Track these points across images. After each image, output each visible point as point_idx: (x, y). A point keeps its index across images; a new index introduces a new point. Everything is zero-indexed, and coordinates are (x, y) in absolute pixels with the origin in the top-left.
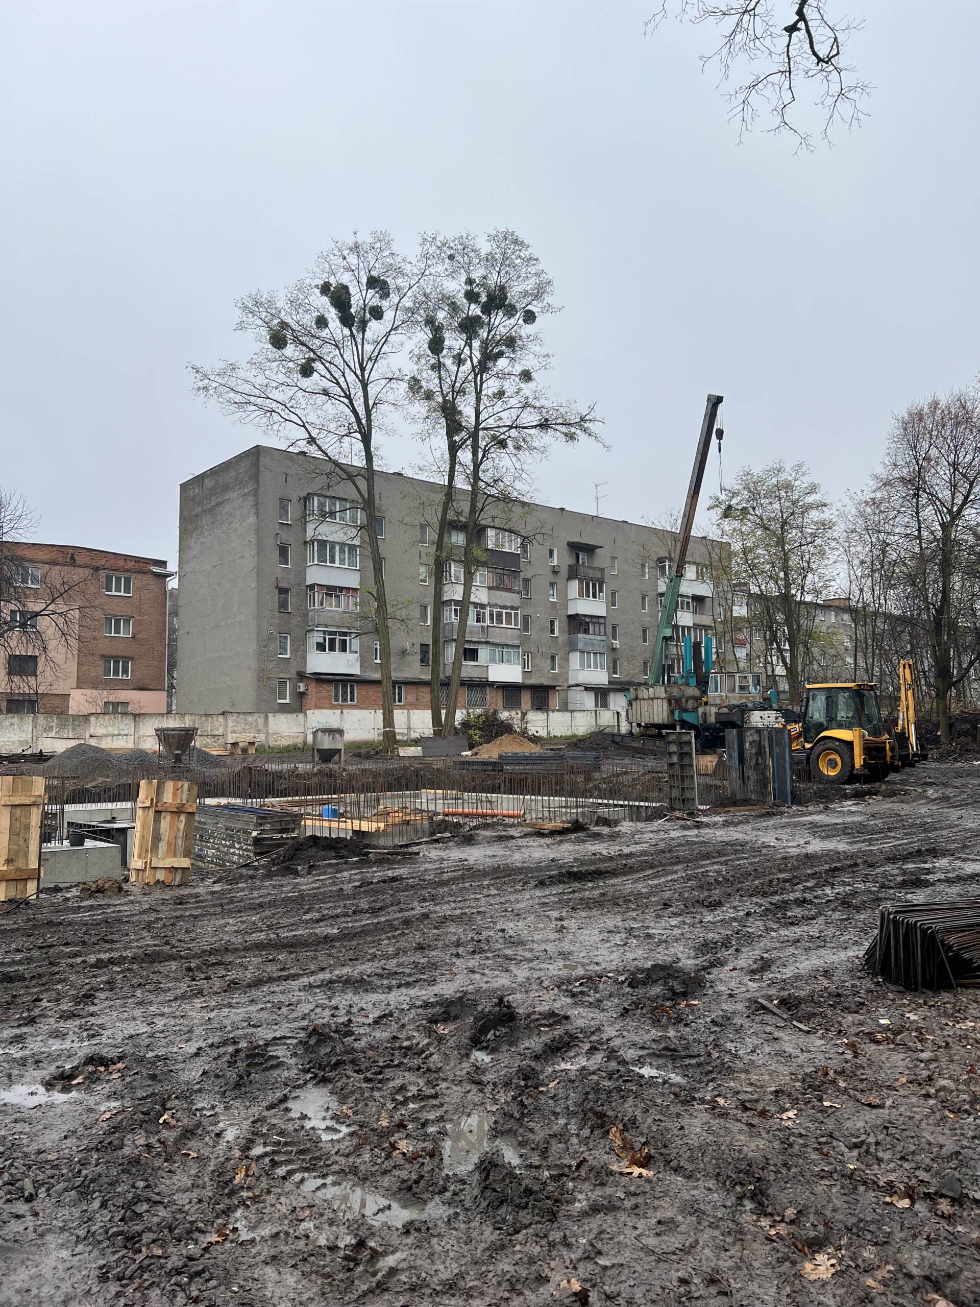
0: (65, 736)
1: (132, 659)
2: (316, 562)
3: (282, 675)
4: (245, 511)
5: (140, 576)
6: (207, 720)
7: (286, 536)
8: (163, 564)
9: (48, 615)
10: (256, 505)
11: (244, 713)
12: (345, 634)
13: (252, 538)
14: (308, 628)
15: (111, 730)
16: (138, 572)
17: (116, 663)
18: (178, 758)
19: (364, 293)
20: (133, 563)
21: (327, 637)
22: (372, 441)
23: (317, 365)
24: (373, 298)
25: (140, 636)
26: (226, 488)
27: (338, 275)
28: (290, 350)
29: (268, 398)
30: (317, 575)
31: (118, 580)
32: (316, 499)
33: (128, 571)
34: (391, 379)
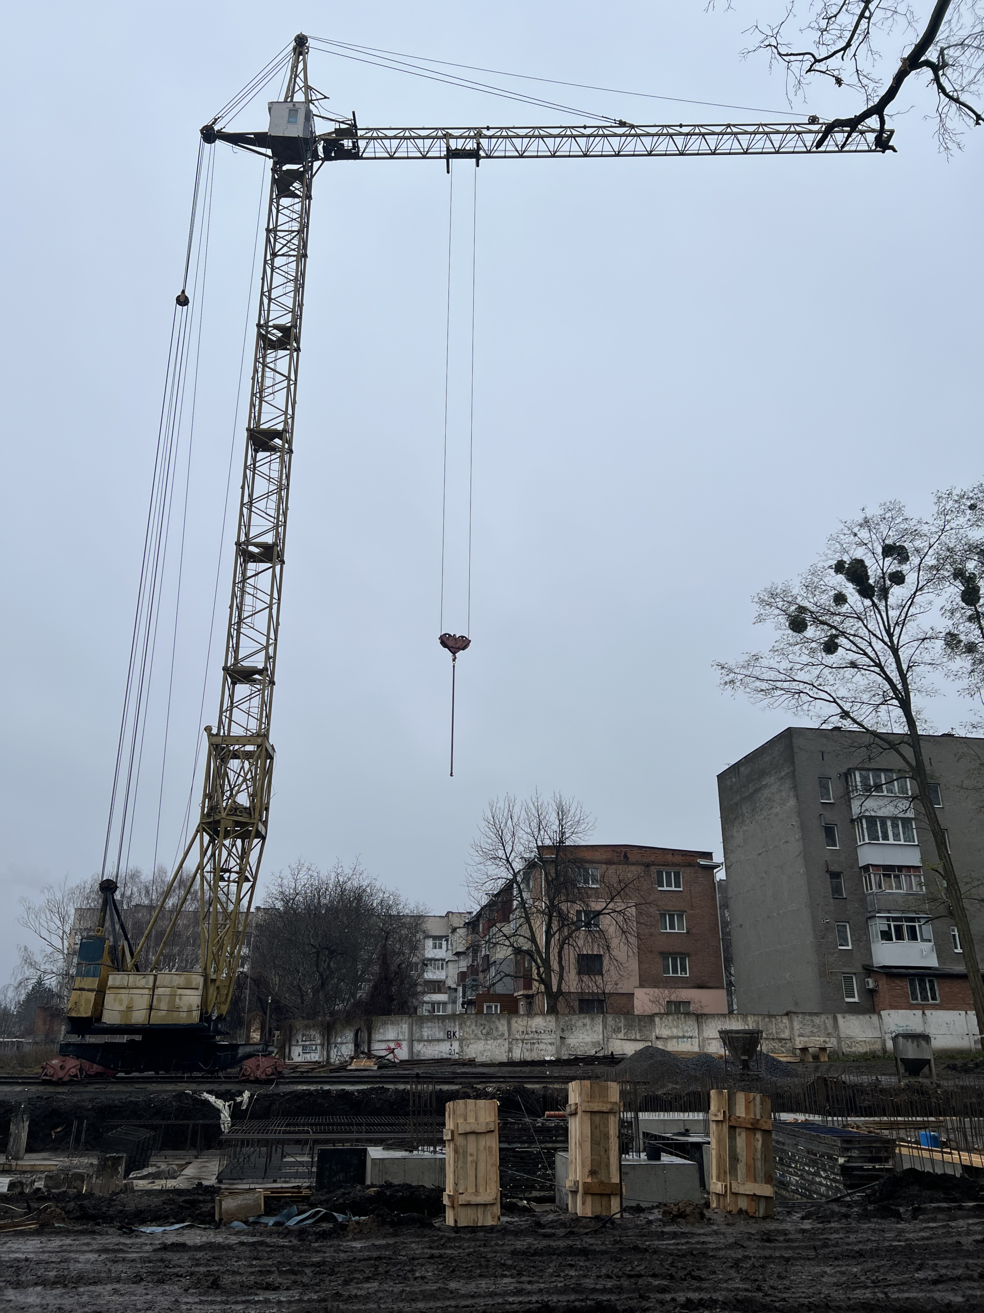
0: (633, 1037)
1: (689, 955)
2: (867, 841)
3: (845, 970)
4: (784, 794)
5: (689, 870)
6: (771, 1022)
7: (830, 817)
8: (708, 855)
9: (608, 914)
10: (795, 787)
11: (811, 1014)
12: (912, 920)
13: (794, 821)
14: (869, 915)
15: (675, 1032)
16: (685, 866)
17: (674, 960)
18: (746, 1065)
19: (881, 562)
20: (680, 857)
21: (892, 924)
22: (912, 705)
23: (842, 640)
24: (891, 565)
25: (694, 931)
26: (763, 774)
27: (851, 552)
28: (811, 632)
29: (795, 680)
30: (869, 855)
31: (668, 875)
32: (857, 774)
33: (677, 865)
34: (923, 640)
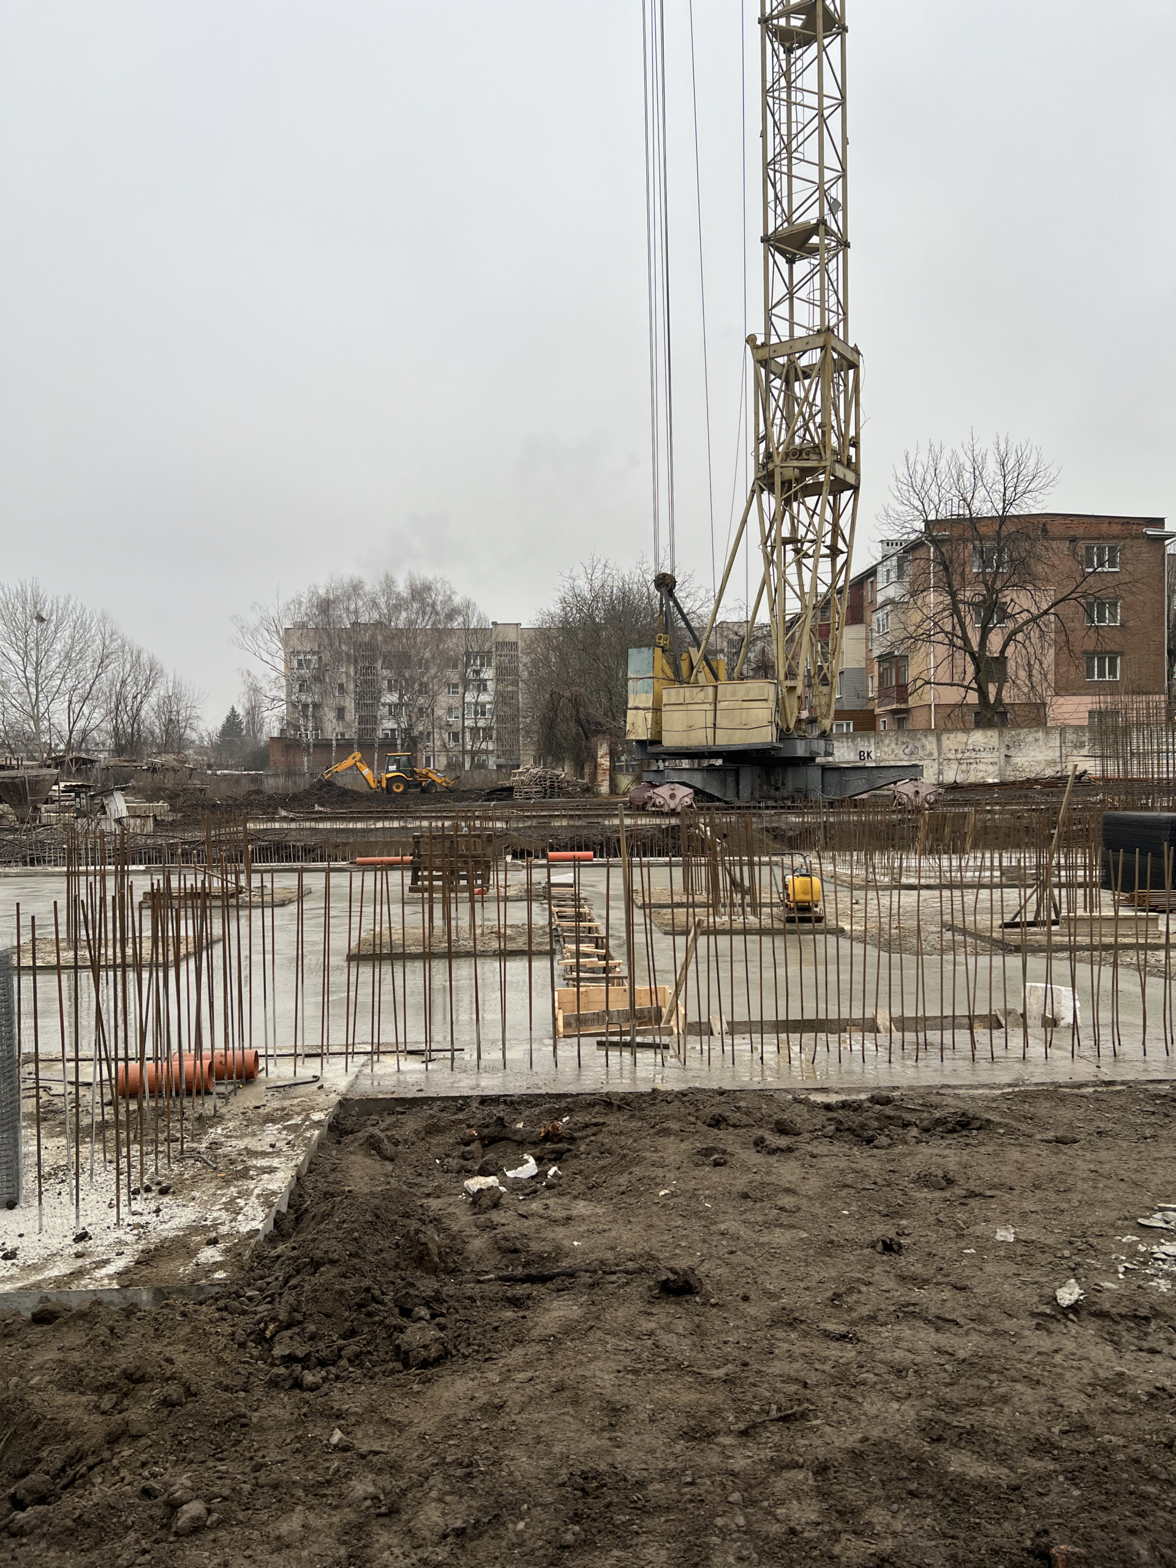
1: (1122, 654)
5: (1129, 543)
8: (1159, 522)
9: (1075, 599)
16: (1126, 538)
17: (1102, 660)
20: (1120, 527)
25: (1131, 624)
31: (1101, 551)
